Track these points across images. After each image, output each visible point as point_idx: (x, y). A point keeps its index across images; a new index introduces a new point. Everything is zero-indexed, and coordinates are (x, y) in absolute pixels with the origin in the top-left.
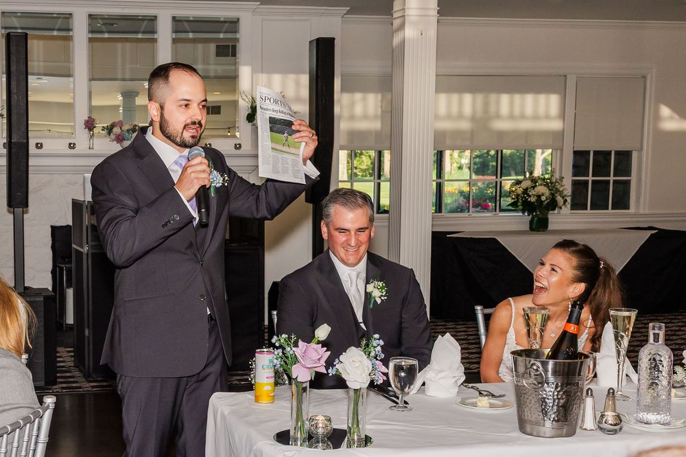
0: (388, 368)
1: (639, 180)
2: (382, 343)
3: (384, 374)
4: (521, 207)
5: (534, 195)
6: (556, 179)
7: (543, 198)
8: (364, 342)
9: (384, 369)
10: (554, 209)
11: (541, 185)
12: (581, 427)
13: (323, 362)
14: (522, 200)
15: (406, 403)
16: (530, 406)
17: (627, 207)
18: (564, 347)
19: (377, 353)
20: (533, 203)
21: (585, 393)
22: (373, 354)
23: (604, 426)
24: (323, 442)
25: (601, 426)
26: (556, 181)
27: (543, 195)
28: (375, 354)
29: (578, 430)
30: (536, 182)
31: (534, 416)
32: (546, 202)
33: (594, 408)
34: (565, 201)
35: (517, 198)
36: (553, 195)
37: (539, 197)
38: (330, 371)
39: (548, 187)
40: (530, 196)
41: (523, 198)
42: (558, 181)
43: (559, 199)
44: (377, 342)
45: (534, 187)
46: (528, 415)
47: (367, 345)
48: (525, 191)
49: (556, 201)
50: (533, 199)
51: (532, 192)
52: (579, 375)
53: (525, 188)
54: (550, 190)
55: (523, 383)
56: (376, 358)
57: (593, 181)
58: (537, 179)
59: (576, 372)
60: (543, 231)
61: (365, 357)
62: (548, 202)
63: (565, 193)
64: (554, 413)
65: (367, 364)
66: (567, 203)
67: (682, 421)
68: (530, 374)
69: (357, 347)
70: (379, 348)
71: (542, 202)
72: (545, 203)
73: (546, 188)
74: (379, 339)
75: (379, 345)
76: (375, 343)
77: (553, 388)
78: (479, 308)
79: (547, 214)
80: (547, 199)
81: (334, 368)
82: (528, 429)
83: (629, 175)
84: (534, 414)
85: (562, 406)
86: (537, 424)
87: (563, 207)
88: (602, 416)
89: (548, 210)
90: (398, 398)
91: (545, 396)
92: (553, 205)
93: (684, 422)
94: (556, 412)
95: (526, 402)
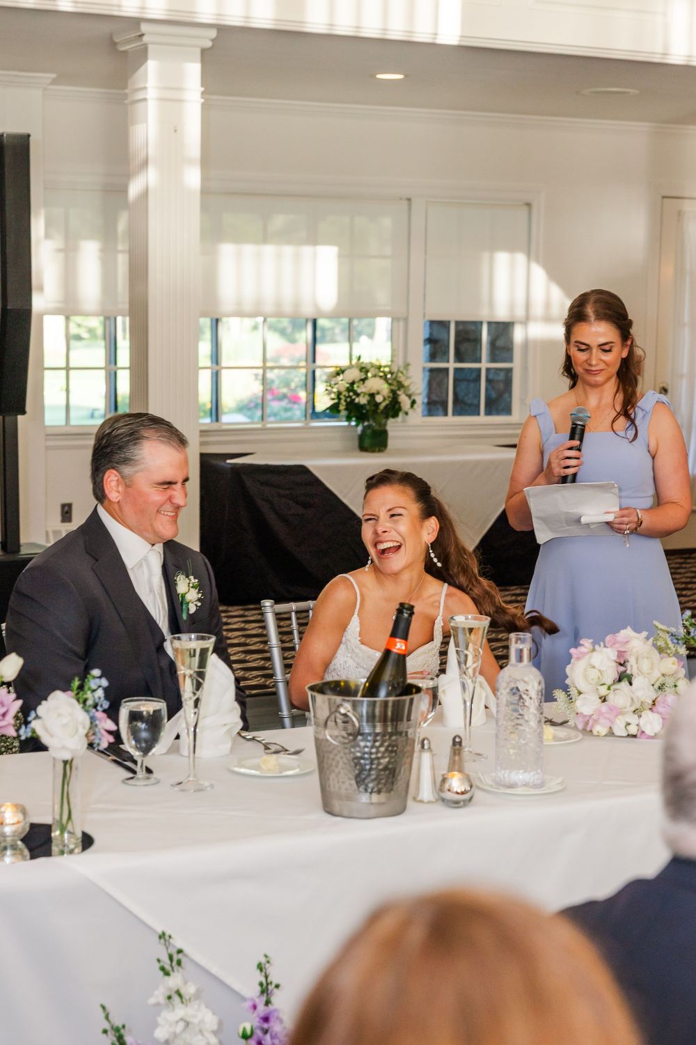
0: (117, 722)
1: (525, 368)
2: (104, 683)
3: (110, 732)
4: (344, 413)
5: (365, 394)
6: (399, 367)
7: (379, 399)
8: (76, 683)
9: (110, 725)
10: (395, 415)
11: (375, 376)
12: (415, 799)
13: (10, 719)
14: (346, 401)
15: (149, 771)
16: (337, 770)
17: (507, 410)
18: (387, 675)
19: (97, 700)
20: (363, 407)
21: (417, 747)
22: (90, 702)
23: (448, 796)
24: (14, 847)
25: (443, 795)
26: (398, 371)
27: (378, 393)
28: (94, 701)
29: (410, 803)
30: (367, 371)
31: (344, 787)
32: (384, 405)
33: (433, 768)
34: (413, 402)
35: (339, 399)
36: (394, 392)
37: (372, 396)
38: (22, 731)
39: (386, 379)
40: (358, 395)
41: (346, 397)
42: (401, 369)
43: (404, 400)
44: (97, 683)
45: (363, 380)
46: (333, 784)
47: (81, 687)
48: (351, 388)
49: (399, 403)
50: (363, 400)
51: (360, 389)
52: (409, 720)
53: (351, 381)
54: (390, 384)
55: (325, 735)
56: (95, 706)
57: (456, 370)
58: (369, 367)
59: (403, 715)
60: (380, 451)
61: (78, 707)
62: (387, 405)
63: (412, 389)
64: (373, 780)
65: (82, 717)
66: (415, 406)
67: (559, 780)
68: (336, 722)
69: (64, 690)
70: (100, 693)
71: (377, 405)
72: (382, 407)
73: (382, 381)
74: (100, 677)
75: (100, 687)
76: (93, 684)
77: (369, 741)
78: (267, 603)
79: (385, 425)
80: (384, 399)
81: (28, 726)
82: (336, 805)
83: (510, 360)
84: (343, 782)
85: (386, 768)
86: (349, 798)
87: (410, 412)
88: (444, 780)
89: (387, 418)
90: (135, 762)
91: (359, 754)
92: (394, 408)
93: (562, 783)
94: (375, 779)
95: (331, 765)
